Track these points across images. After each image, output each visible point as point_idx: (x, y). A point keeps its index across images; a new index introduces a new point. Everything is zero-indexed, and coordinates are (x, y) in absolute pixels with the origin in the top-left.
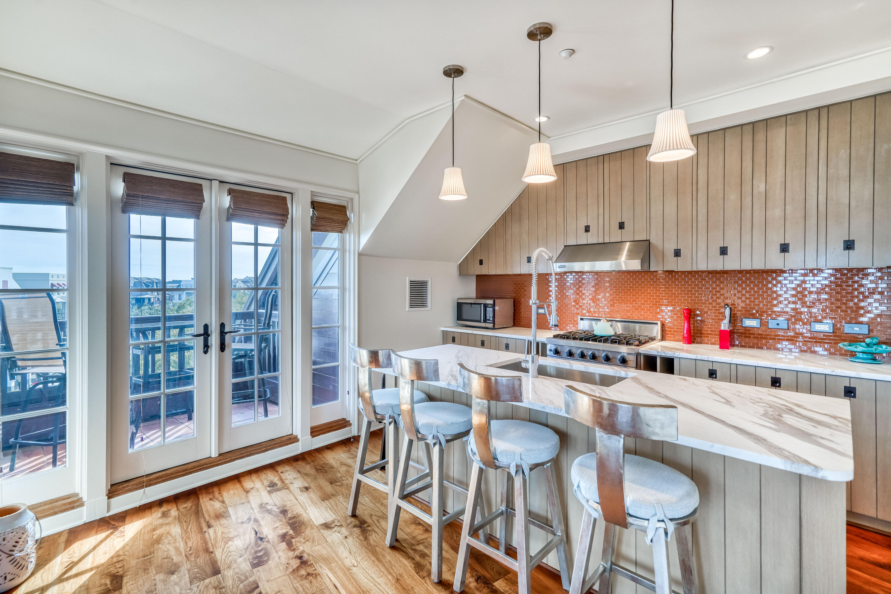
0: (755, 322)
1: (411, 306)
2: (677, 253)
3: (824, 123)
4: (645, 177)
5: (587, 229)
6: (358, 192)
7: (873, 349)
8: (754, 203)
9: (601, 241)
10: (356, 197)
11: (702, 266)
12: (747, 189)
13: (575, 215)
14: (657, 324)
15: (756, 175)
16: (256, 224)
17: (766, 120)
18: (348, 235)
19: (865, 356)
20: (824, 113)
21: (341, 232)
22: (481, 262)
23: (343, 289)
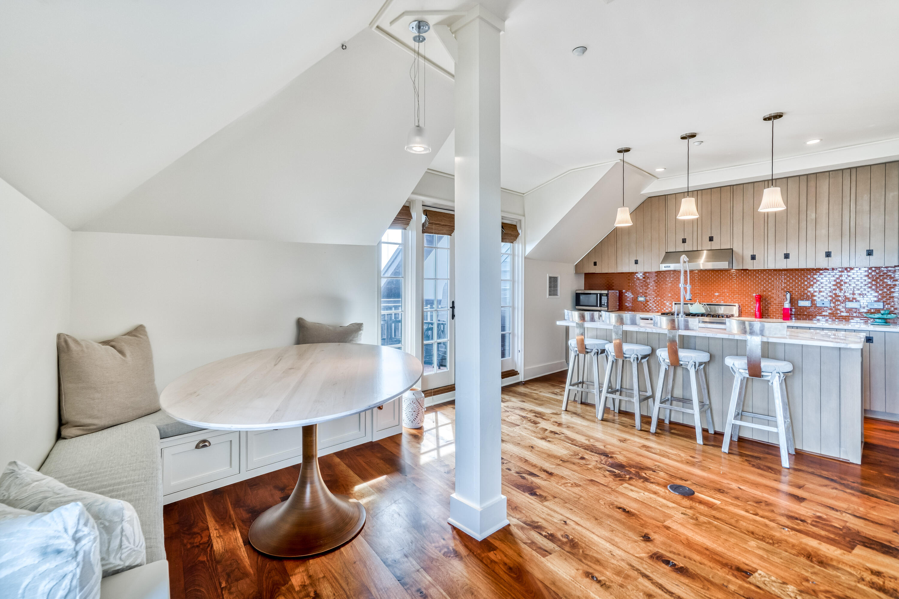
0: (808, 303)
1: (550, 295)
2: (753, 258)
3: (854, 177)
4: (729, 206)
5: (684, 241)
6: (524, 216)
7: (885, 317)
8: (808, 226)
9: (695, 249)
10: (522, 219)
11: (771, 266)
12: (803, 216)
13: (674, 231)
14: (735, 306)
15: (809, 208)
17: (816, 173)
18: (517, 245)
19: (880, 321)
20: (854, 171)
21: (512, 243)
22: (595, 264)
23: (513, 281)
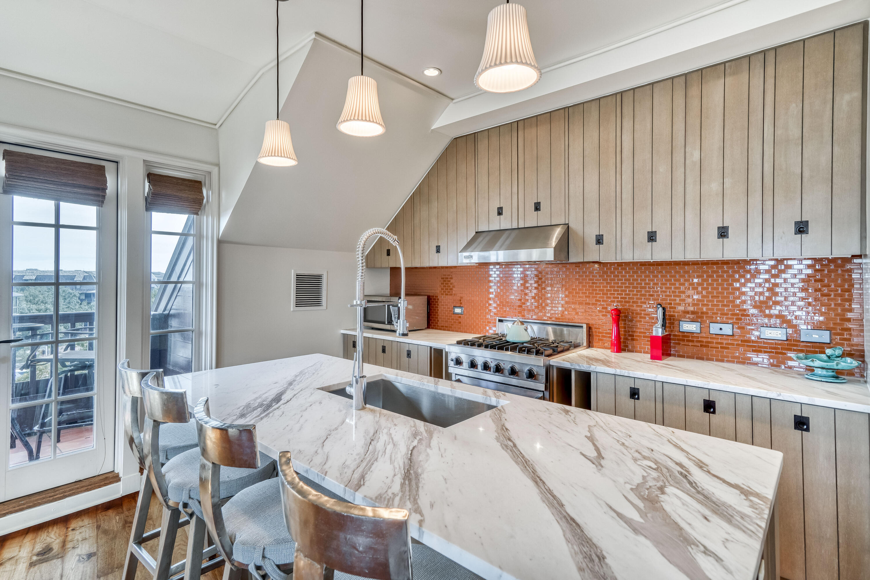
0: (695, 326)
1: (299, 304)
2: (599, 240)
3: (770, 70)
5: (500, 212)
6: (218, 165)
7: (833, 365)
8: (687, 176)
9: (515, 226)
10: (215, 171)
11: (628, 257)
12: (679, 157)
13: (486, 195)
14: (582, 327)
15: (690, 139)
16: (58, 200)
17: (701, 70)
18: (205, 217)
19: (824, 372)
20: (771, 57)
21: (197, 214)
22: (388, 253)
23: (198, 284)
